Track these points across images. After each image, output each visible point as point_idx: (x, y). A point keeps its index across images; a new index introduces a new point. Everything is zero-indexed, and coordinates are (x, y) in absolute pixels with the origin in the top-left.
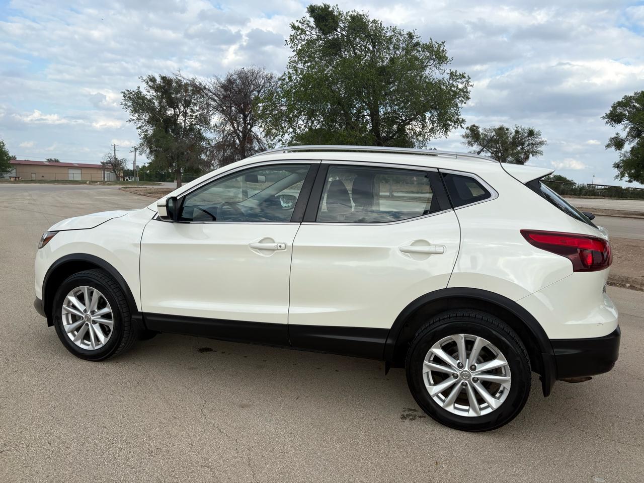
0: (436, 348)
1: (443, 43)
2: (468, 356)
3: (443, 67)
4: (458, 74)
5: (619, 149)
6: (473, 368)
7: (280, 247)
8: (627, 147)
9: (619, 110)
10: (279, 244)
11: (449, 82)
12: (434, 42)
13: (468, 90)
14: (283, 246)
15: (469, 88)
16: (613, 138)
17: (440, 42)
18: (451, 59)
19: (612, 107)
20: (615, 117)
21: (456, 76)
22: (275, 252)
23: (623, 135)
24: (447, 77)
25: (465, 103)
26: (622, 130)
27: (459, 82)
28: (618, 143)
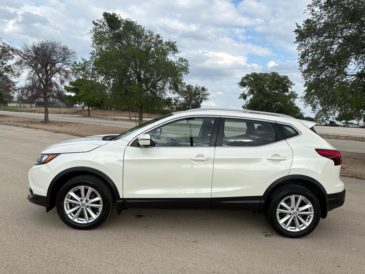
0: (282, 202)
1: (175, 42)
2: (295, 205)
3: (177, 55)
4: (183, 59)
5: (245, 99)
6: (298, 210)
7: (208, 159)
8: (248, 98)
9: (245, 81)
10: (207, 158)
11: (178, 63)
12: (171, 41)
14: (209, 158)
17: (174, 42)
18: (180, 51)
19: (242, 79)
22: (205, 162)
23: (246, 93)
24: (178, 60)
25: (186, 75)
26: (246, 90)
27: (183, 63)
28: (244, 97)
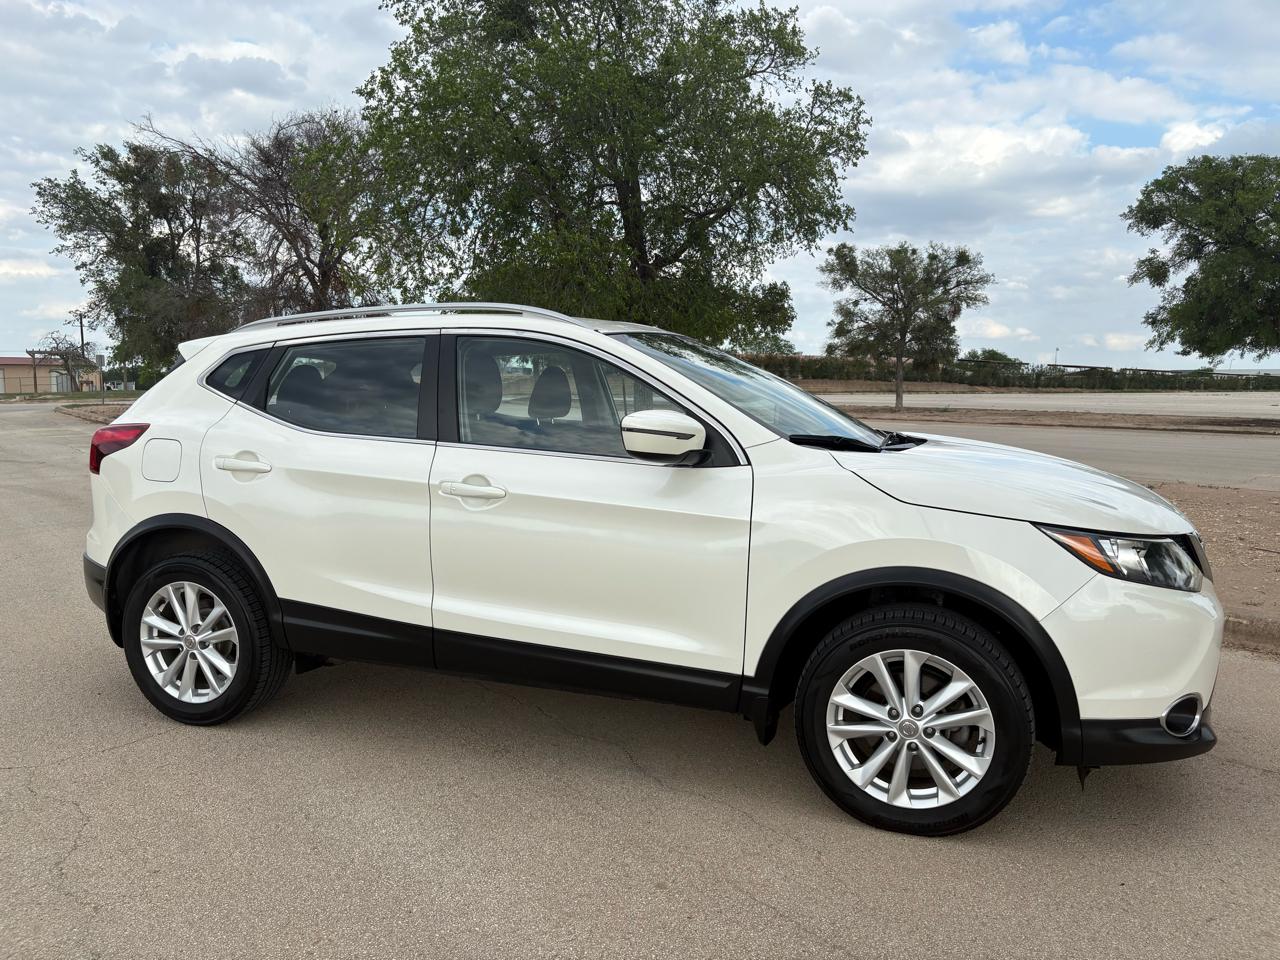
1: (793, 12)
3: (796, 73)
4: (834, 89)
5: (1160, 284)
8: (1177, 279)
9: (1159, 199)
11: (811, 113)
12: (769, 10)
13: (861, 133)
15: (863, 128)
16: (1143, 262)
17: (784, 10)
18: (815, 53)
19: (1143, 193)
20: (1147, 215)
21: (830, 96)
23: (1165, 253)
24: (807, 100)
25: (855, 165)
26: (1162, 242)
27: (837, 112)
28: (1156, 272)
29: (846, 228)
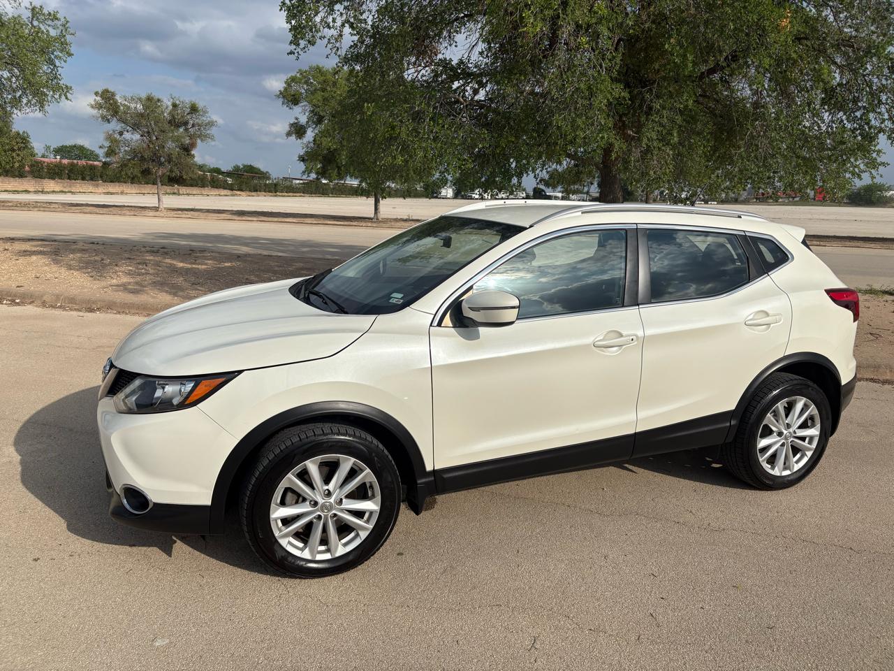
5: (300, 138)
9: (295, 87)
13: (68, 41)
15: (68, 38)
16: (292, 124)
19: (286, 83)
20: (290, 98)
21: (44, 14)
25: (65, 61)
27: (49, 26)
28: (298, 130)
29: (67, 98)
